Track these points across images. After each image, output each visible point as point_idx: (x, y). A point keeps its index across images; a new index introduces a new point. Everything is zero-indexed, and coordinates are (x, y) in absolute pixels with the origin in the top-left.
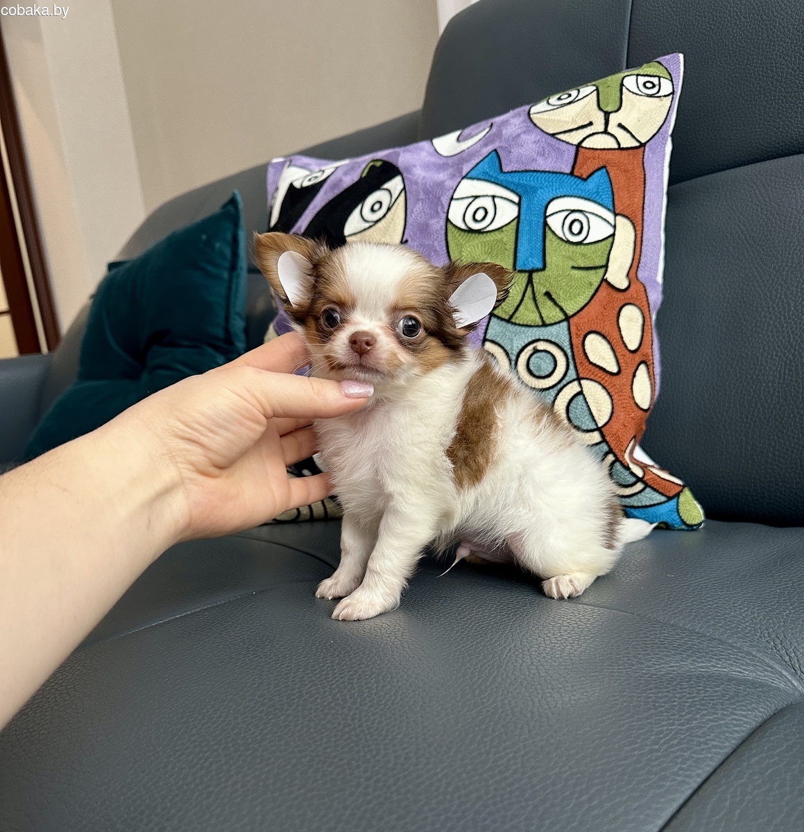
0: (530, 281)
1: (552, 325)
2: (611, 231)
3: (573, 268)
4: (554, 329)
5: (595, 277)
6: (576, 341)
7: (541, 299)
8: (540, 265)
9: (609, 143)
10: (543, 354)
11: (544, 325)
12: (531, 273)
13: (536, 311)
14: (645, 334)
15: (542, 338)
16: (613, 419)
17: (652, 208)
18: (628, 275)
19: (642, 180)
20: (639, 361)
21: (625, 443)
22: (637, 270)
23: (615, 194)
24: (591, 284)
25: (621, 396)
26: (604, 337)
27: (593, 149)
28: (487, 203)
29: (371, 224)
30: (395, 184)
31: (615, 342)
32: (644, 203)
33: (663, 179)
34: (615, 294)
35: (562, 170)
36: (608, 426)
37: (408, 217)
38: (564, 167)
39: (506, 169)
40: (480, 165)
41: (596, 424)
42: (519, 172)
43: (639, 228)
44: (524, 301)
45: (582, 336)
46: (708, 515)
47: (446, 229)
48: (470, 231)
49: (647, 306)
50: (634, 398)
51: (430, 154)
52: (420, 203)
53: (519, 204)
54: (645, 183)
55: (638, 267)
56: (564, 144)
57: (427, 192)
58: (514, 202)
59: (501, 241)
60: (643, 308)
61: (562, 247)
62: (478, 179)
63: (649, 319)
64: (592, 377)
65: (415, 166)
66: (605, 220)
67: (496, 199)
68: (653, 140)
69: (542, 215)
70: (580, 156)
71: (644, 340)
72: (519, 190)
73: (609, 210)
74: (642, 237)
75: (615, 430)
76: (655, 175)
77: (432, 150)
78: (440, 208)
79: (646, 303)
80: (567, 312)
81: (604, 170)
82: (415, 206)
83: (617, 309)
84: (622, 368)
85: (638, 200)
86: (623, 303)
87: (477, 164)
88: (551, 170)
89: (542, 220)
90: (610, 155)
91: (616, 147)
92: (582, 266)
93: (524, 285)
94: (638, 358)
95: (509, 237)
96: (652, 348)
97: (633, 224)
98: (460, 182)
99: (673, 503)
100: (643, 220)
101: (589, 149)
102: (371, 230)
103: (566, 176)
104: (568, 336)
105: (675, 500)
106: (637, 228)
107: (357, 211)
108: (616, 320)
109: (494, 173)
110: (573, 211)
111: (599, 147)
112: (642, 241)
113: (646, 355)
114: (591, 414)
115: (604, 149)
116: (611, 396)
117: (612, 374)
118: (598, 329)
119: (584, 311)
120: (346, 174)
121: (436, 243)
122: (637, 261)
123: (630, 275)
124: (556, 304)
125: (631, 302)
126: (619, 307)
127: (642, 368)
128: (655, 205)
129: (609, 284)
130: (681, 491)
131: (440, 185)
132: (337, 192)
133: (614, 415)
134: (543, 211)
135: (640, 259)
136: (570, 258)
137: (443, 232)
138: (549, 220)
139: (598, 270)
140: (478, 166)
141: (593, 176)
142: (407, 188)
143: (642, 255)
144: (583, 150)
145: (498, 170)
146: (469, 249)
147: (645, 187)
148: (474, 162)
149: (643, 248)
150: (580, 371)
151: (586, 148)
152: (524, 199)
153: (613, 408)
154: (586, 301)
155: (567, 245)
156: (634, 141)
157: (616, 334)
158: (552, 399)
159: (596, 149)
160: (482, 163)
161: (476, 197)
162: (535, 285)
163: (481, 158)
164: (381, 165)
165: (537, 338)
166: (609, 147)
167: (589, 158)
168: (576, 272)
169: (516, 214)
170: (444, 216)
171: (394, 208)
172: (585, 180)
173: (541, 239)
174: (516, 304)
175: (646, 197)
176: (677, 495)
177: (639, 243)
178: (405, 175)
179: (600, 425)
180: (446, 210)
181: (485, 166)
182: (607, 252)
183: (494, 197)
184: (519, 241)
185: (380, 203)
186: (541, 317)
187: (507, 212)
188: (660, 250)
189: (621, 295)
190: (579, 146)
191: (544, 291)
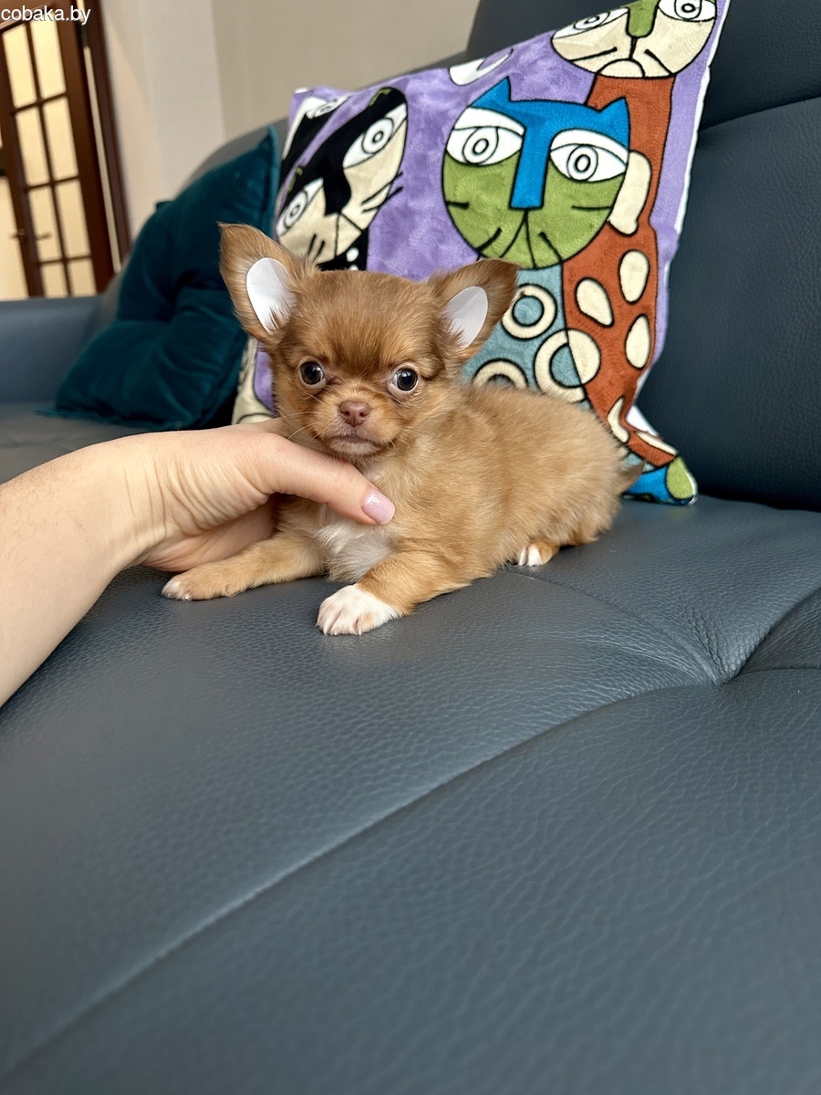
0: (525, 221)
1: (544, 268)
2: (622, 169)
3: (574, 207)
4: (545, 274)
5: (597, 220)
6: (568, 288)
7: (535, 239)
8: (537, 203)
9: (633, 71)
10: (531, 300)
11: (535, 268)
12: (526, 211)
13: (528, 253)
14: (648, 285)
15: (531, 282)
16: (599, 375)
17: (675, 145)
18: (638, 219)
19: (668, 114)
20: (638, 314)
21: (608, 402)
22: (650, 215)
23: (632, 128)
24: (591, 226)
25: (611, 351)
26: (600, 284)
27: (613, 77)
28: (489, 134)
29: (370, 155)
30: (398, 113)
31: (613, 291)
32: (666, 140)
33: (694, 115)
34: (618, 238)
35: (576, 100)
36: (592, 382)
37: (407, 148)
38: (578, 96)
39: (515, 97)
40: (489, 93)
41: (580, 380)
42: (528, 101)
43: (656, 168)
44: (517, 242)
45: (575, 283)
46: (702, 489)
47: (444, 161)
48: (468, 164)
49: (655, 254)
50: (625, 354)
51: (444, 82)
52: (420, 134)
53: (523, 137)
54: (670, 118)
55: (651, 211)
56: (582, 71)
57: (428, 121)
58: (517, 134)
59: (499, 175)
60: (649, 257)
61: (564, 185)
62: (484, 108)
63: (655, 269)
64: (582, 328)
65: (422, 94)
66: (617, 156)
67: (500, 131)
68: (686, 69)
69: (546, 149)
70: (597, 85)
71: (646, 291)
72: (526, 122)
73: (623, 146)
74: (659, 178)
75: (600, 389)
76: (685, 110)
77: (446, 78)
78: (439, 139)
79: (655, 251)
80: (562, 255)
81: (623, 101)
82: (414, 137)
83: (620, 256)
84: (617, 321)
85: (658, 136)
86: (626, 249)
87: (486, 92)
88: (564, 100)
89: (545, 155)
90: (631, 85)
91: (640, 75)
92: (584, 205)
93: (518, 224)
94: (636, 310)
95: (508, 172)
96: (656, 301)
97: (650, 163)
98: (463, 111)
99: (660, 473)
100: (662, 159)
101: (609, 77)
102: (369, 162)
103: (578, 107)
104: (559, 283)
105: (664, 470)
106: (654, 168)
107: (358, 143)
108: (616, 267)
109: (502, 102)
110: (581, 146)
111: (620, 76)
112: (659, 182)
113: (647, 308)
114: (575, 368)
115: (626, 78)
116: (600, 351)
117: (604, 326)
118: (594, 276)
119: (580, 255)
120: (355, 103)
121: (431, 177)
122: (651, 204)
123: (641, 219)
124: (550, 246)
125: (638, 248)
126: (622, 253)
127: (641, 323)
128: (681, 143)
129: (613, 227)
130: (672, 461)
131: (443, 115)
132: (343, 121)
133: (601, 371)
134: (548, 144)
135: (654, 203)
136: (571, 197)
137: (440, 165)
138: (553, 155)
139: (601, 212)
140: (487, 95)
141: (610, 108)
142: (410, 117)
143: (658, 197)
144: (602, 78)
145: (506, 99)
146: (464, 184)
147: (669, 122)
148: (483, 90)
149: (659, 190)
150: (569, 320)
151: (606, 76)
152: (529, 131)
153: (600, 363)
154: (583, 245)
155: (570, 183)
156: (662, 69)
157: (615, 283)
158: (535, 349)
159: (617, 78)
160: (491, 91)
161: (478, 128)
162: (530, 225)
163: (491, 86)
164: (390, 93)
165: (526, 282)
166: (632, 76)
167: (607, 87)
168: (576, 212)
169: (518, 147)
170: (442, 147)
171: (394, 139)
172: (600, 111)
173: (542, 174)
174: (507, 244)
175: (670, 134)
176: (667, 465)
177: (654, 184)
178: (410, 103)
179: (584, 381)
180: (445, 141)
181: (493, 94)
182: (615, 193)
183: (497, 128)
184: (518, 177)
185: (382, 133)
186: (533, 260)
187: (510, 145)
188: (681, 193)
189: (626, 241)
190: (598, 73)
191: (539, 231)
